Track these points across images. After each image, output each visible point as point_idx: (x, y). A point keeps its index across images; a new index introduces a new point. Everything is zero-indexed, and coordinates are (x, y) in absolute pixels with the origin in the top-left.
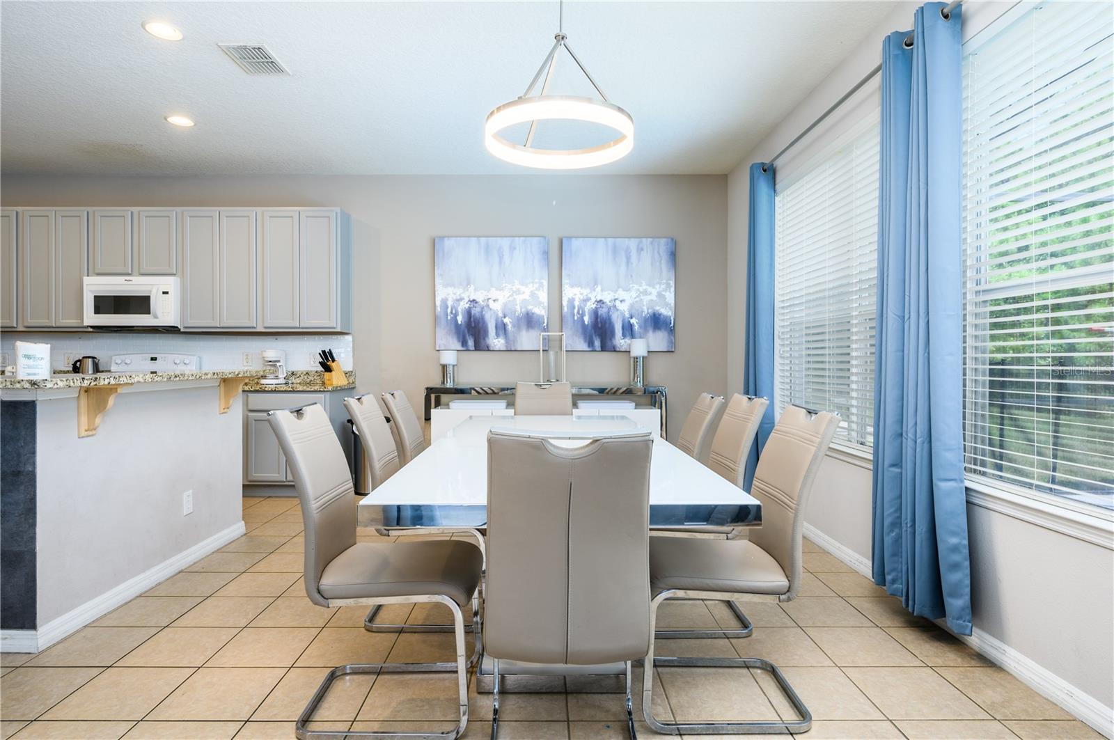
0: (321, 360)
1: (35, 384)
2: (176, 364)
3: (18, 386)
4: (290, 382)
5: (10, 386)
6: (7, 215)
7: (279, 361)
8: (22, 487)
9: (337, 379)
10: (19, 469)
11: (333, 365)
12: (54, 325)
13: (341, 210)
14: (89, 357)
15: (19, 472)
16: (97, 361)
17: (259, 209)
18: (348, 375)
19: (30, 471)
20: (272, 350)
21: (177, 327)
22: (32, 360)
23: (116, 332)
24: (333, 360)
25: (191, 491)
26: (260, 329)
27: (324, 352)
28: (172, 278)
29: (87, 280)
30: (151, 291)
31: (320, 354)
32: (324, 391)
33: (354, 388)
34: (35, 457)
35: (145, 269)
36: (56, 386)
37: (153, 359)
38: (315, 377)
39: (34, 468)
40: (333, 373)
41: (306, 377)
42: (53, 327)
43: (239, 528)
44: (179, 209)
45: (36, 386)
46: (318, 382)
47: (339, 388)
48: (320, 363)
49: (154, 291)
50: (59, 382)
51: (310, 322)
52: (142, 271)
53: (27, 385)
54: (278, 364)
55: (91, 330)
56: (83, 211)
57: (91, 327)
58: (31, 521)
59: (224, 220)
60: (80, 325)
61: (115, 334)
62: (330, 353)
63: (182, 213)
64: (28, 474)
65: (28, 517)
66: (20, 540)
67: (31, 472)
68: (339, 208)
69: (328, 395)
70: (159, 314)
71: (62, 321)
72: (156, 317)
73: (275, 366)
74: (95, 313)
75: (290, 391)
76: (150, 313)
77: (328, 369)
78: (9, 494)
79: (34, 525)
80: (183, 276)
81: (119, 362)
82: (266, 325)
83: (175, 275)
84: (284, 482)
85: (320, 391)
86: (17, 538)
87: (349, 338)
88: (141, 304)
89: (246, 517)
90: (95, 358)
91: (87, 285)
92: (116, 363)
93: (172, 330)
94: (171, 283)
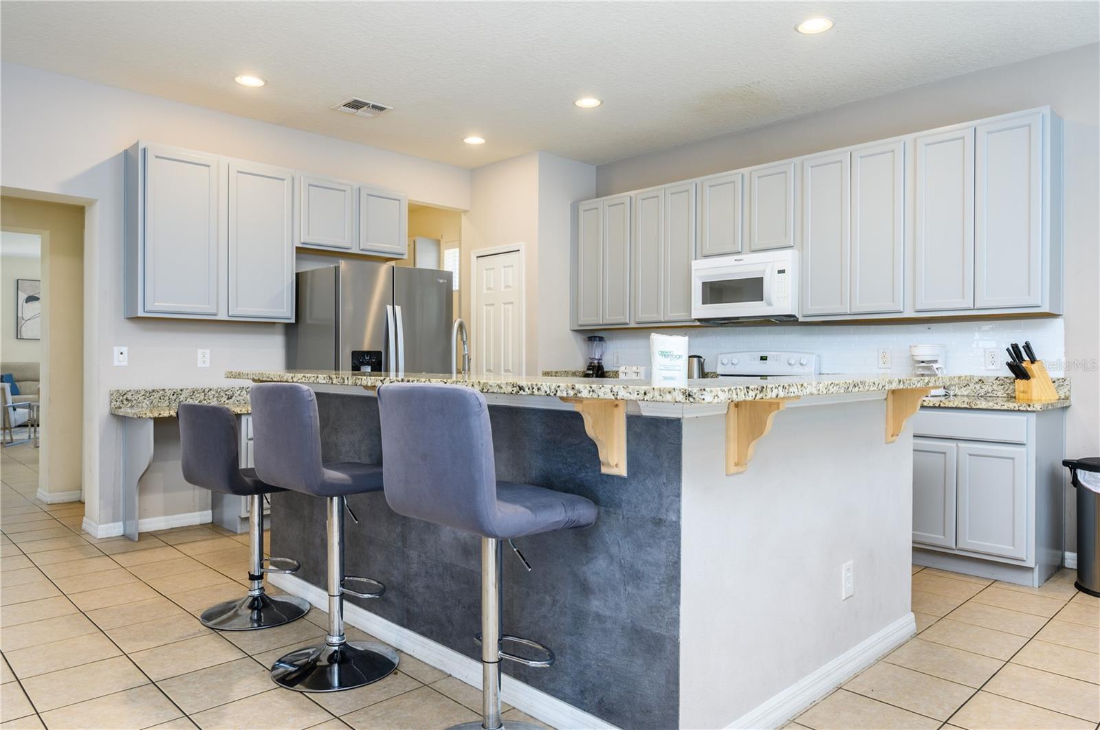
0: (1010, 360)
1: (690, 395)
2: (790, 364)
3: (668, 397)
4: (952, 393)
5: (659, 398)
6: (622, 202)
7: (936, 361)
8: (664, 543)
9: (1039, 390)
10: (660, 516)
11: (1033, 369)
12: (663, 320)
13: (1052, 113)
14: (695, 356)
15: (660, 520)
16: (702, 360)
17: (909, 138)
18: (1057, 384)
19: (674, 522)
20: (925, 344)
21: (794, 316)
22: (669, 359)
23: (722, 325)
24: (1033, 360)
25: (851, 562)
26: (909, 314)
27: (1015, 347)
28: (789, 252)
29: (695, 264)
30: (765, 271)
31: (1008, 350)
32: (1027, 411)
33: (1069, 406)
34: (679, 501)
35: (757, 244)
36: (716, 400)
37: (763, 358)
38: (995, 387)
39: (679, 517)
40: (1033, 381)
41: (978, 386)
42: (662, 322)
43: (905, 623)
44: (797, 160)
45: (691, 400)
46: (999, 394)
47: (1050, 407)
48: (1008, 364)
49: (768, 271)
50: (720, 394)
51: (989, 301)
52: (753, 248)
53: (681, 398)
54: (935, 366)
55: (698, 324)
56: (690, 184)
57: (699, 320)
58: (673, 595)
59: (857, 162)
60: (688, 318)
61: (720, 328)
62: (1027, 347)
63: (803, 163)
64: (671, 526)
65: (670, 588)
66: (660, 618)
67: (676, 522)
68: (1048, 107)
69: (1033, 417)
70: (774, 300)
71: (669, 314)
72: (770, 304)
73: (929, 368)
74: (703, 303)
75: (966, 408)
76: (762, 300)
77: (1020, 373)
78: (648, 549)
79: (676, 602)
80: (802, 249)
81: (725, 361)
82: (919, 307)
83: (792, 247)
84: (953, 549)
85: (1019, 410)
86: (658, 615)
87: (1059, 322)
88: (752, 288)
89: (916, 606)
90: (701, 357)
91: (695, 270)
92: (723, 364)
93: (788, 321)
94: (787, 259)
